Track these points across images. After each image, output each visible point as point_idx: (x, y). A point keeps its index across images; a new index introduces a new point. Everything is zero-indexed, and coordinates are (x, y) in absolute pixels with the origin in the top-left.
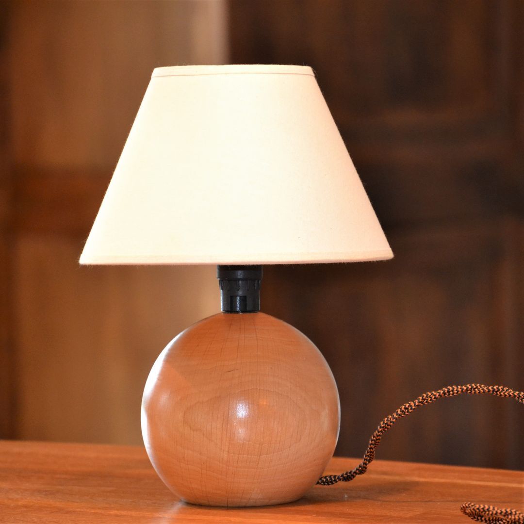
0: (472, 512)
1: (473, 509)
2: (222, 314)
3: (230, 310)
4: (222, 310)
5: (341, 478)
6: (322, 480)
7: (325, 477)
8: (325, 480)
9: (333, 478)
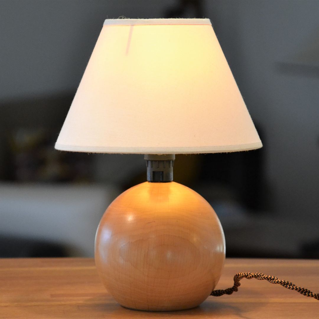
5: (225, 292)
6: (214, 293)
7: (216, 291)
8: (215, 293)
9: (221, 292)
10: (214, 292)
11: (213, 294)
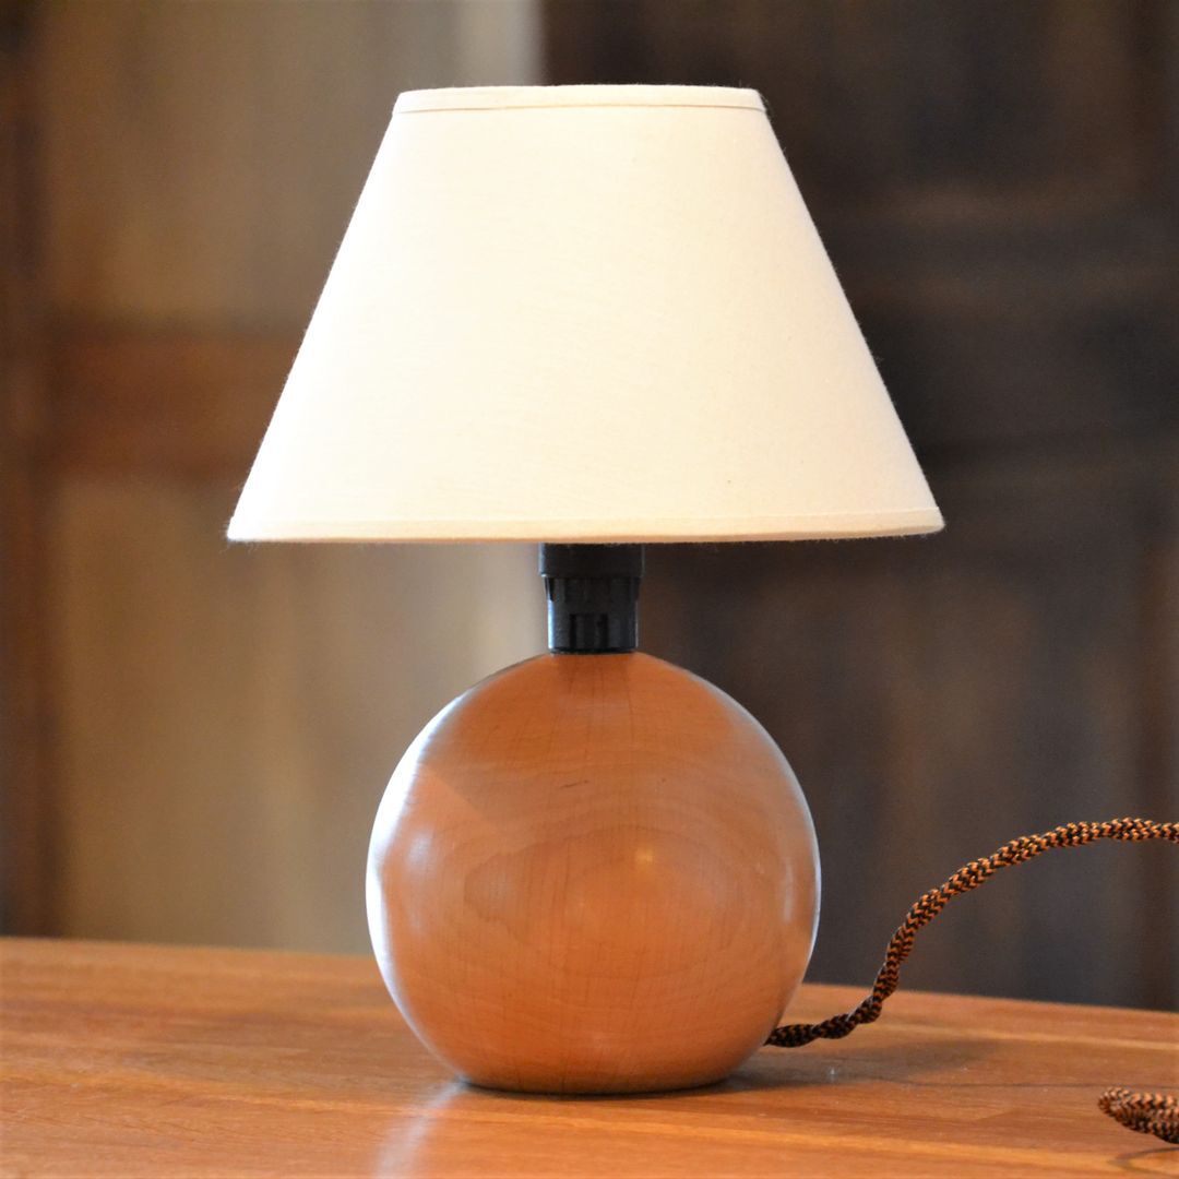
0: (1125, 1110)
1: (1129, 1104)
2: (552, 655)
3: (569, 646)
4: (551, 646)
5: (822, 1030)
6: (779, 1036)
7: (786, 1029)
8: (784, 1035)
9: (804, 1032)
10: (780, 1031)
11: (774, 1038)
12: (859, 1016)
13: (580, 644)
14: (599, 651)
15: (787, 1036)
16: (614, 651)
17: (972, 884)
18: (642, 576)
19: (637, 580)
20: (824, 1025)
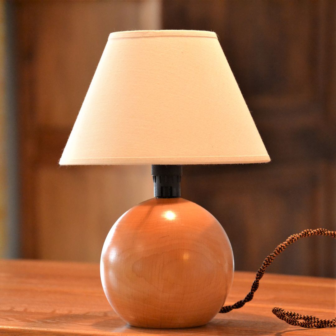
0: (279, 314)
1: (281, 313)
2: (155, 199)
3: (160, 196)
4: (155, 196)
5: (235, 307)
7: (226, 307)
9: (229, 308)
12: (246, 300)
13: (164, 195)
14: (169, 197)
15: (224, 310)
16: (174, 197)
17: (280, 252)
18: (181, 175)
19: (180, 176)
20: (235, 305)
